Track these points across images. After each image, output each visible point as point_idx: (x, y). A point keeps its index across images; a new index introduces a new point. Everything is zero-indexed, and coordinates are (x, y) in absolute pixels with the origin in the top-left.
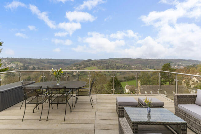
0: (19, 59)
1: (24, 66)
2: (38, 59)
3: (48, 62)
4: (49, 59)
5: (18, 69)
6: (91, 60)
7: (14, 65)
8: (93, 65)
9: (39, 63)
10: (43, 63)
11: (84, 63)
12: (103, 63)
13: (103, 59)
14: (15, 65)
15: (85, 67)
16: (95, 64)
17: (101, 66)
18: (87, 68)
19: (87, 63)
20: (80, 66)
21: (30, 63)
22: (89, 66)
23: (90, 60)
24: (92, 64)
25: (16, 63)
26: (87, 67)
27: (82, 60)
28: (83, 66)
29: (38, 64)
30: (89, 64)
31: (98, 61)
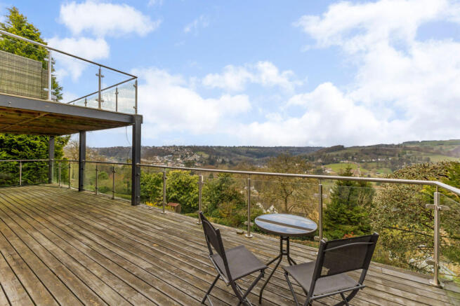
0: (204, 147)
1: (209, 159)
2: (231, 147)
3: (247, 152)
4: (248, 147)
5: (202, 162)
6: (343, 146)
7: (197, 157)
8: (347, 159)
9: (233, 154)
10: (240, 154)
11: (324, 154)
12: (380, 154)
13: (382, 145)
14: (199, 157)
15: (323, 164)
16: (353, 157)
17: (372, 162)
18: (331, 165)
19: (331, 154)
20: (313, 160)
21: (218, 154)
22: (338, 162)
23: (340, 148)
24: (346, 157)
25: (200, 153)
26: (329, 163)
27: (317, 148)
28: (320, 161)
29: (231, 155)
30: (337, 155)
31: (362, 150)
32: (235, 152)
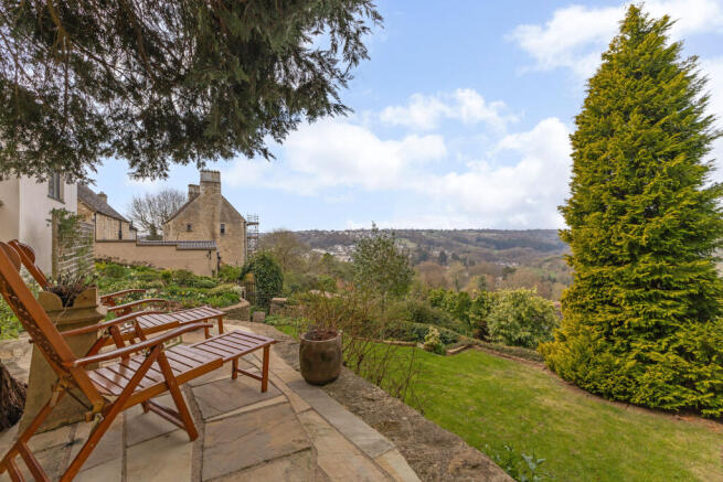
32: (458, 239)
